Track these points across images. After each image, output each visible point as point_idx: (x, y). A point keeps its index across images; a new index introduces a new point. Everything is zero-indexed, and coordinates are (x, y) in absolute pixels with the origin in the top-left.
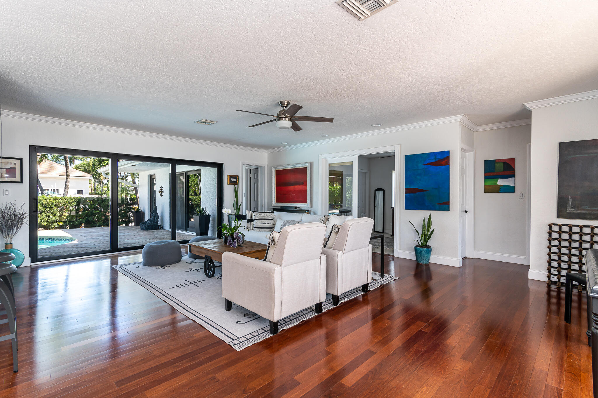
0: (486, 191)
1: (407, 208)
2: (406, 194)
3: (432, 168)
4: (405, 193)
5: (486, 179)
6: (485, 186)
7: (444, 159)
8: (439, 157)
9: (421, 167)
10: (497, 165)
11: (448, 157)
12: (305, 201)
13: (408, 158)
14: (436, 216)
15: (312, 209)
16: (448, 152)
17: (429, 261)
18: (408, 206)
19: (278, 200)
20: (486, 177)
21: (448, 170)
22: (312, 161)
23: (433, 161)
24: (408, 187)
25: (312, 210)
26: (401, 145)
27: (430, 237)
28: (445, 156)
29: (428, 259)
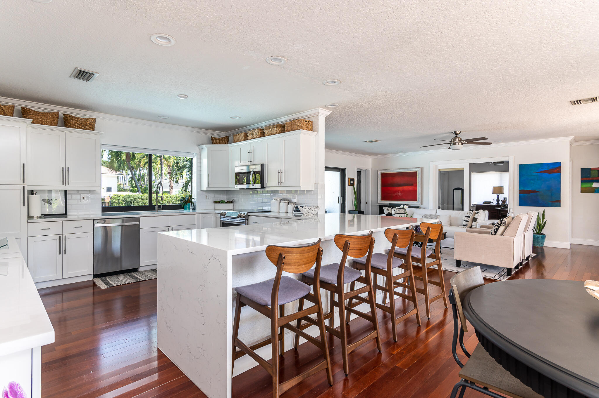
0: (582, 192)
1: (521, 204)
2: (521, 195)
3: (545, 175)
4: (520, 193)
5: (582, 183)
6: (581, 188)
7: (556, 168)
8: (551, 167)
9: (535, 174)
10: (592, 172)
11: (560, 167)
12: (415, 200)
13: (522, 168)
14: (549, 211)
15: (422, 205)
16: (560, 163)
17: (543, 245)
18: (522, 203)
19: (383, 198)
20: (582, 181)
21: (559, 177)
22: (422, 166)
23: (545, 170)
24: (522, 189)
25: (422, 207)
26: (514, 156)
27: (543, 227)
28: (557, 166)
29: (543, 243)
